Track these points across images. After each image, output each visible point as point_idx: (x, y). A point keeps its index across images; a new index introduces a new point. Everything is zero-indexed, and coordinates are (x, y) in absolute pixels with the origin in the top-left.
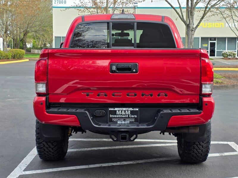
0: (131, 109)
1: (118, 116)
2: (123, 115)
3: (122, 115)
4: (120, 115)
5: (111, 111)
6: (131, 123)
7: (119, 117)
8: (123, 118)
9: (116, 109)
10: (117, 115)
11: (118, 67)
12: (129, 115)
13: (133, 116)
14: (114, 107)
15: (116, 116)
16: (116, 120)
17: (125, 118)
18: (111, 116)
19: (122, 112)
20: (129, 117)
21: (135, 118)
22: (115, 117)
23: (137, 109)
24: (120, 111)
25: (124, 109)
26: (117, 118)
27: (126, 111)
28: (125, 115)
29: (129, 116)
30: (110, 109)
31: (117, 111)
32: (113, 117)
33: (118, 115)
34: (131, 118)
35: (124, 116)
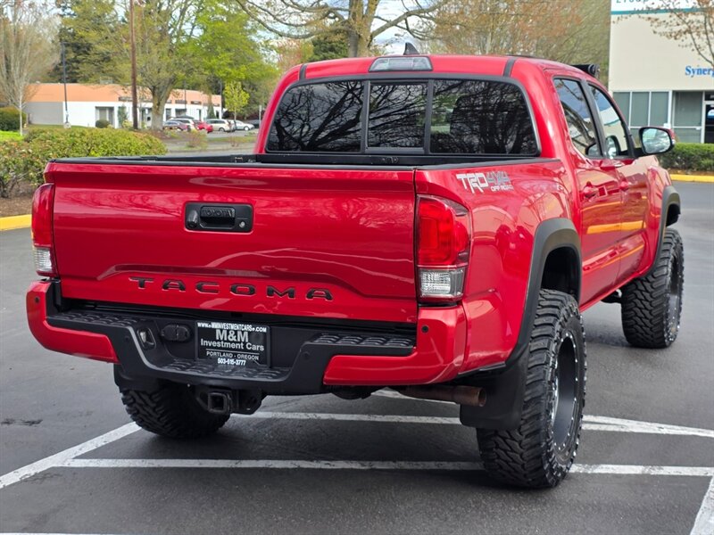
0: (249, 328)
1: (219, 344)
2: (231, 342)
3: (228, 341)
4: (225, 341)
5: (201, 328)
6: (249, 364)
7: (221, 348)
8: (231, 349)
9: (215, 325)
10: (217, 341)
11: (202, 215)
12: (245, 343)
13: (255, 348)
14: (210, 320)
15: (214, 344)
16: (215, 353)
17: (235, 349)
18: (204, 342)
19: (228, 334)
20: (245, 350)
21: (259, 351)
22: (212, 347)
23: (265, 330)
24: (225, 332)
25: (233, 326)
26: (216, 348)
27: (239, 333)
28: (235, 343)
29: (244, 346)
30: (199, 325)
31: (218, 332)
32: (208, 347)
33: (220, 340)
34: (251, 351)
35: (233, 346)
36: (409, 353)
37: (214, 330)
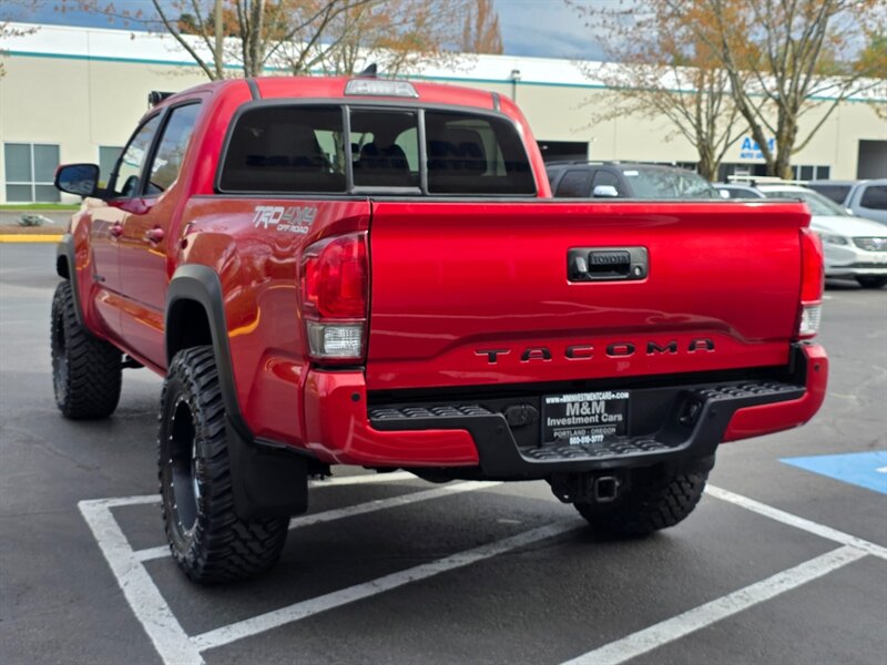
0: (608, 395)
1: (569, 421)
2: (584, 416)
3: (580, 415)
4: (576, 416)
5: (551, 404)
6: (607, 438)
7: (572, 425)
8: (585, 424)
9: (567, 398)
10: (567, 417)
11: (593, 262)
12: (600, 415)
13: (612, 418)
14: (560, 393)
15: (563, 421)
16: (564, 433)
17: (589, 424)
18: (550, 422)
19: (581, 407)
20: (601, 422)
21: (616, 422)
22: (561, 426)
23: (626, 395)
24: (577, 405)
25: (590, 396)
26: (567, 426)
27: (594, 404)
28: (589, 416)
29: (600, 419)
30: (548, 400)
31: (569, 406)
32: (557, 426)
33: (571, 416)
34: (608, 423)
35: (587, 420)
36: (801, 394)
37: (564, 405)
